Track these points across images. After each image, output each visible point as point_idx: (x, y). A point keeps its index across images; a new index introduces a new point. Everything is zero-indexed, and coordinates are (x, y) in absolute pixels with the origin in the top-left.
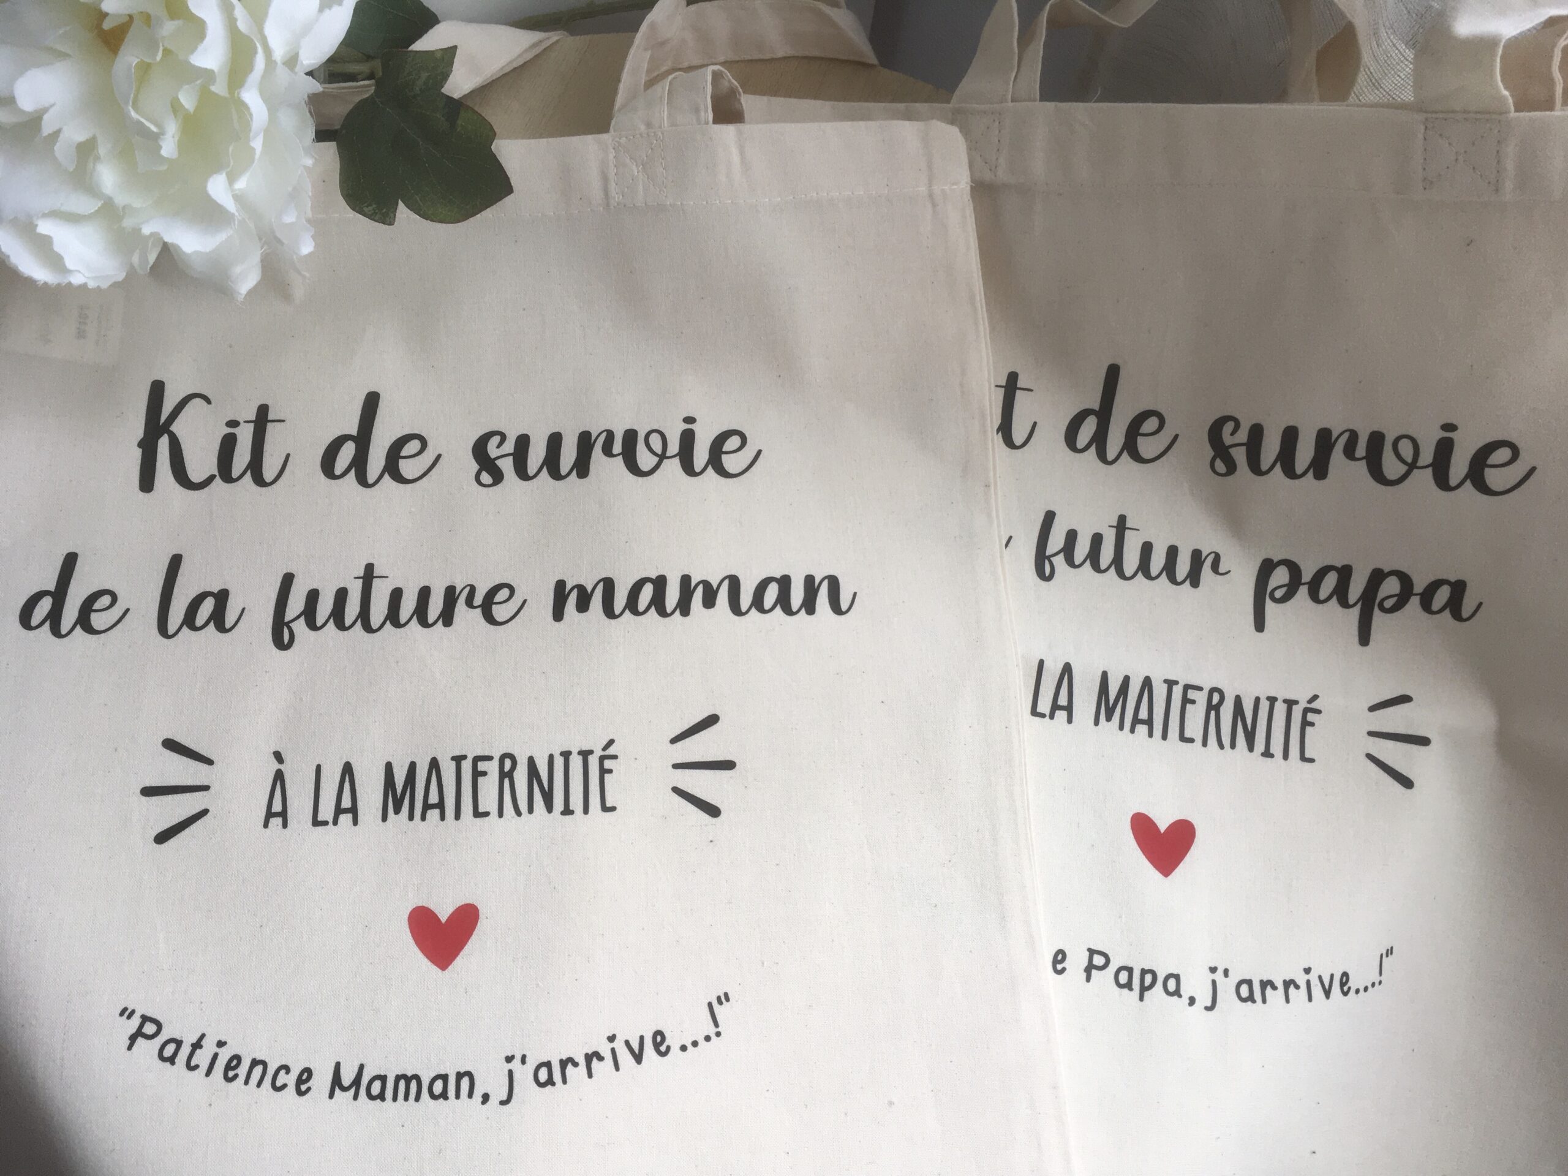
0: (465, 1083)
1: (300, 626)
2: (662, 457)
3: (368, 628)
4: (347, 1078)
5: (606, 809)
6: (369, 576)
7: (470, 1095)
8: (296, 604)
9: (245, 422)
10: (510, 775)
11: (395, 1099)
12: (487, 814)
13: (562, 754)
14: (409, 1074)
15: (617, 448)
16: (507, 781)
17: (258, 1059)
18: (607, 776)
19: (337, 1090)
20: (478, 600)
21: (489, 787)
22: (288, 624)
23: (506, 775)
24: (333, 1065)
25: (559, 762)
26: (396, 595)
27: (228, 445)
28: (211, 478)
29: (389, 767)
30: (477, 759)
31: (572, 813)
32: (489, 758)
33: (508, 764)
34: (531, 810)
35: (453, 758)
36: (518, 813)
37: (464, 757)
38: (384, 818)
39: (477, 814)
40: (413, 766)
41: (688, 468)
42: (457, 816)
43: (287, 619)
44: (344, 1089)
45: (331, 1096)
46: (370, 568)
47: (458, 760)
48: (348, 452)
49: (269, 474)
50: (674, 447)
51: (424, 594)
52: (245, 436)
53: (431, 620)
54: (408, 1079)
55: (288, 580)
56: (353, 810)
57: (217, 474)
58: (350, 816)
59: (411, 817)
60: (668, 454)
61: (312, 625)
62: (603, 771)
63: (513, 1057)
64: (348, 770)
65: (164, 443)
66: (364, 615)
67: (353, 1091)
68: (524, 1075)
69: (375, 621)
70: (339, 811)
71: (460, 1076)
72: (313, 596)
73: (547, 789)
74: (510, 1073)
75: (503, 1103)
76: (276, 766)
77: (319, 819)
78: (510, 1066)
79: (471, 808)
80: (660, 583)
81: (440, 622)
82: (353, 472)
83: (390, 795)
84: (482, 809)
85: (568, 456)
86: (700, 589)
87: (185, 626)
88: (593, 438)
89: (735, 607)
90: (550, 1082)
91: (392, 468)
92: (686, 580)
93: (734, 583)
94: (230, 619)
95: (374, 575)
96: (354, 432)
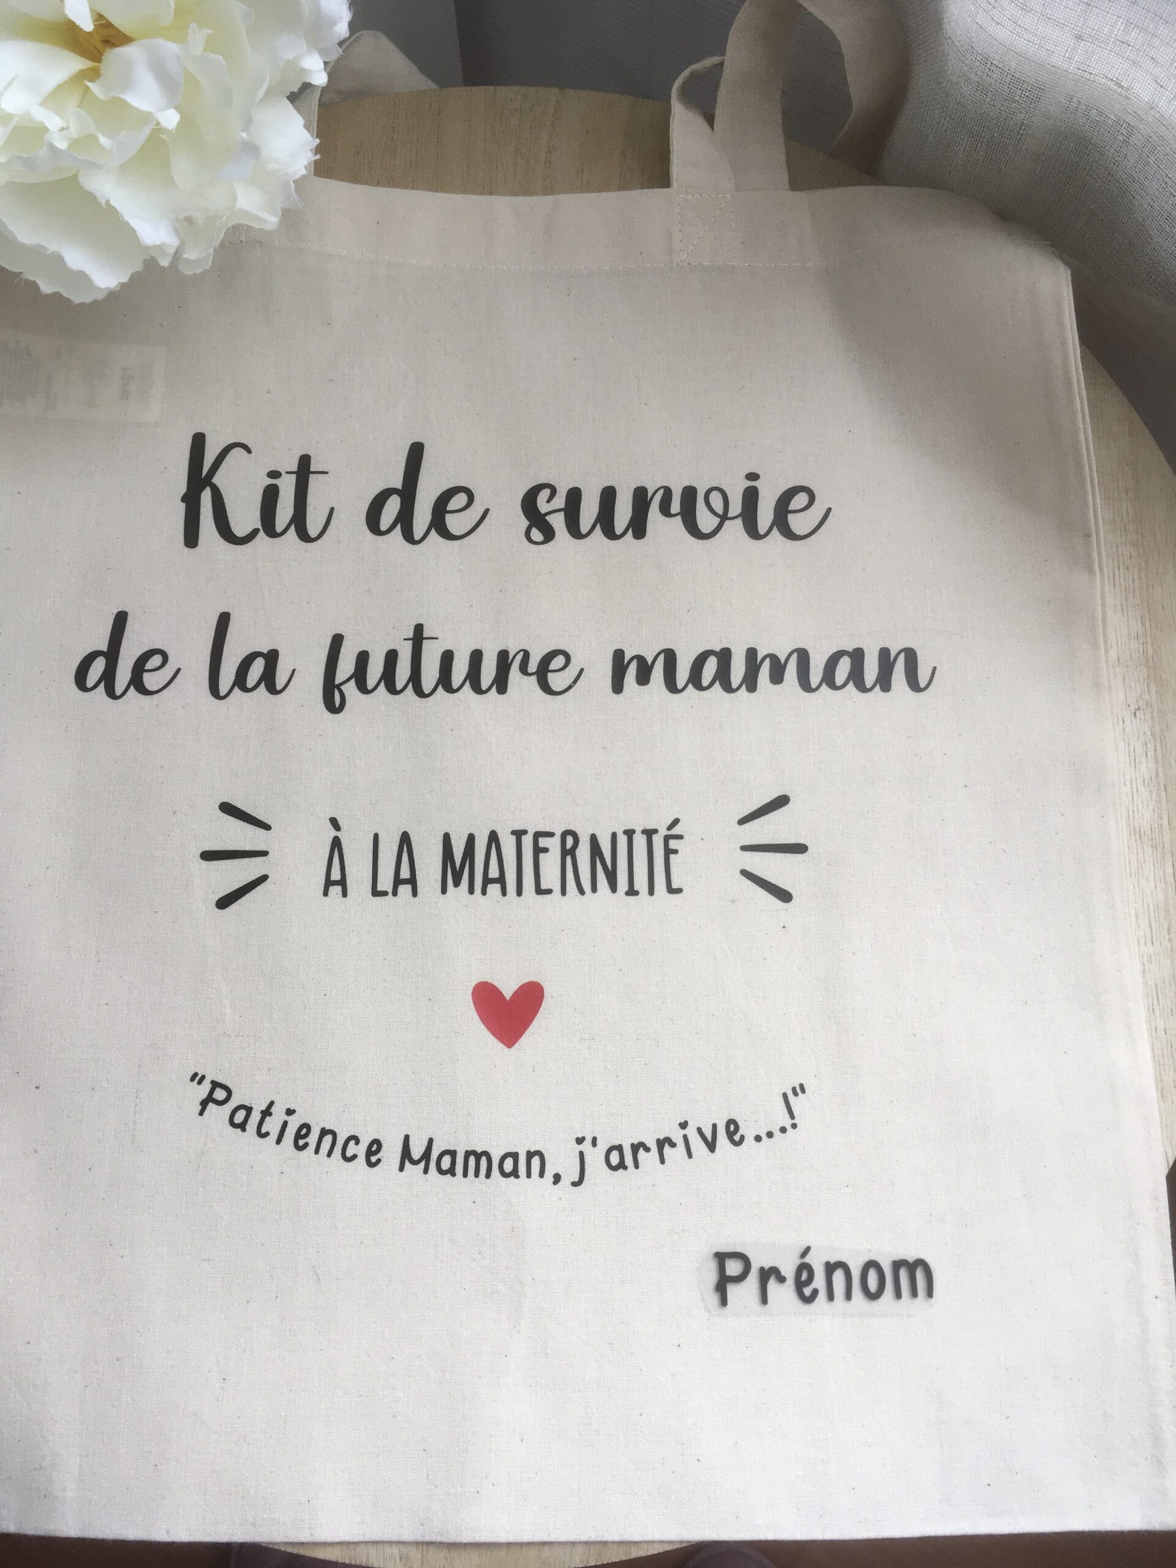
0: (536, 1162)
1: (350, 689)
2: (724, 518)
3: (420, 692)
4: (417, 1152)
5: (671, 890)
6: (418, 637)
7: (542, 1174)
8: (346, 667)
9: (287, 473)
10: (572, 852)
11: (465, 1175)
12: (549, 892)
13: (626, 832)
14: (479, 1151)
15: (675, 507)
16: (569, 859)
17: (327, 1128)
18: (672, 856)
19: (407, 1163)
20: (533, 667)
21: (551, 864)
22: (338, 686)
23: (568, 853)
24: (402, 1137)
25: (622, 841)
26: (447, 658)
27: (270, 496)
28: (254, 534)
29: (447, 838)
30: (538, 835)
31: (637, 893)
32: (551, 835)
33: (570, 841)
34: (594, 889)
35: (514, 833)
36: (582, 892)
37: (525, 832)
38: (444, 890)
39: (539, 891)
40: (471, 839)
41: (752, 531)
42: (519, 893)
43: (337, 682)
44: (415, 1163)
45: (401, 1169)
46: (419, 628)
47: (519, 834)
48: (393, 507)
49: (313, 530)
50: (736, 508)
51: (476, 657)
52: (287, 487)
53: (484, 687)
54: (478, 1156)
55: (337, 642)
56: (412, 881)
57: (261, 528)
58: (409, 887)
59: (471, 891)
60: (730, 515)
61: (363, 688)
62: (669, 852)
63: (583, 1139)
64: (405, 839)
65: (206, 496)
66: (415, 678)
67: (423, 1164)
68: (595, 1158)
69: (427, 686)
70: (398, 882)
71: (530, 1155)
72: (363, 659)
73: (610, 867)
74: (581, 1154)
75: (574, 1184)
76: (333, 833)
77: (378, 889)
78: (581, 1147)
79: (533, 884)
80: (724, 656)
81: (494, 689)
82: (398, 527)
83: (449, 866)
84: (544, 886)
85: (623, 514)
86: (767, 663)
87: (236, 687)
88: (650, 495)
89: (805, 683)
90: (622, 1165)
91: (438, 524)
92: (751, 653)
93: (803, 657)
94: (280, 681)
95: (424, 636)
96: (398, 485)
